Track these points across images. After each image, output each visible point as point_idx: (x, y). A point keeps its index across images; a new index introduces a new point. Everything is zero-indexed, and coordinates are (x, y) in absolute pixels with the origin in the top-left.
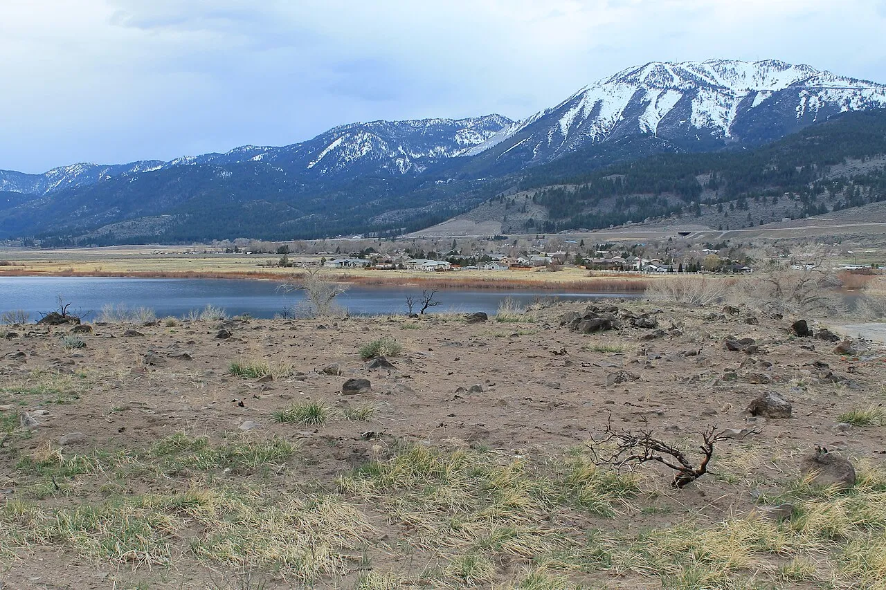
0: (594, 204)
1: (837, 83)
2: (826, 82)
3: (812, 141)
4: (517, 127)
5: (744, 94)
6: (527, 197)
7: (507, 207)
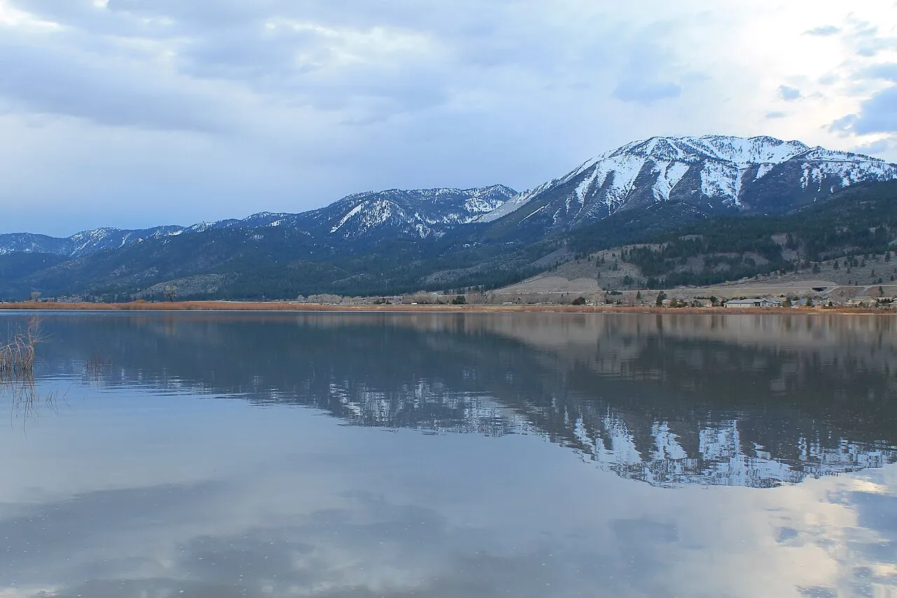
0: (683, 262)
1: (836, 157)
2: (825, 156)
3: (869, 205)
4: (526, 196)
5: (747, 166)
6: (614, 255)
7: (598, 265)
